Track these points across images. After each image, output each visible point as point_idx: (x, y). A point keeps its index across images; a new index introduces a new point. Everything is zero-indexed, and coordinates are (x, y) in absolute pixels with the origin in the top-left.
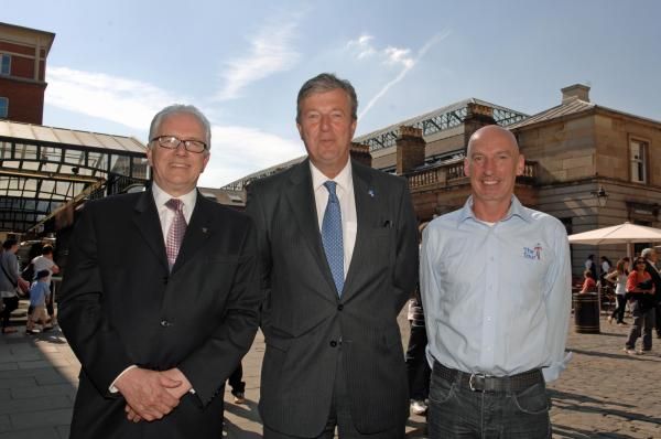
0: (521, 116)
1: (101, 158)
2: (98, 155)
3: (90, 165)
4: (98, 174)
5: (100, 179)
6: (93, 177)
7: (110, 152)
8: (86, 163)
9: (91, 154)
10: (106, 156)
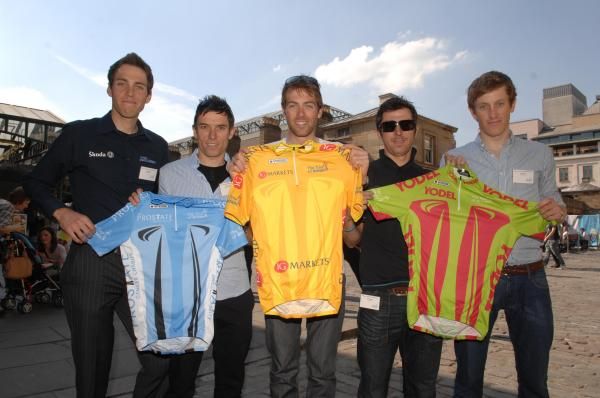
0: (348, 115)
1: (19, 126)
2: (18, 122)
3: (9, 130)
4: (16, 139)
5: (18, 143)
6: (12, 141)
7: (28, 121)
8: (6, 128)
9: (10, 121)
10: (24, 124)
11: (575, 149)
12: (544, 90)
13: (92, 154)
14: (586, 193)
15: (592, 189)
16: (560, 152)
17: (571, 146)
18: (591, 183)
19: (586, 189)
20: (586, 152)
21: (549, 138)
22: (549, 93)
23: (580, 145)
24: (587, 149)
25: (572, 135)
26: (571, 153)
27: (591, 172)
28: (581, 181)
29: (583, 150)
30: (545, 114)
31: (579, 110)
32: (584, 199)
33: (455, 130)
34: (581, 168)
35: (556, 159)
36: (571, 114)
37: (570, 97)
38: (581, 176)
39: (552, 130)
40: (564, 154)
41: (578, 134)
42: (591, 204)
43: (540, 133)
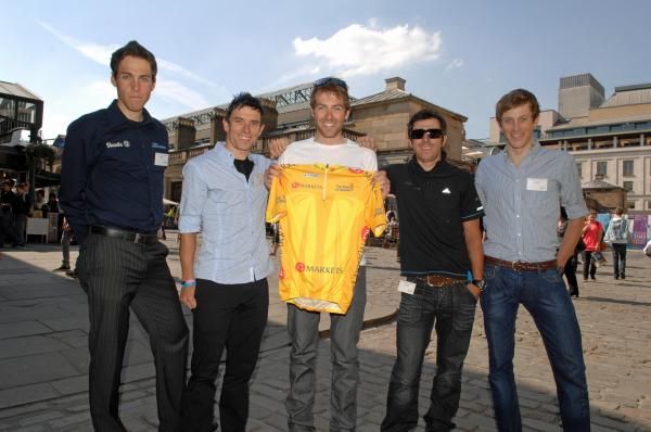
11: (590, 143)
12: (562, 79)
13: (109, 145)
14: (598, 190)
15: (606, 186)
16: (575, 146)
17: (585, 140)
18: (605, 180)
19: (599, 186)
20: (602, 147)
21: (564, 131)
22: (565, 83)
23: (595, 139)
24: (602, 143)
25: (587, 129)
26: (585, 148)
27: (605, 168)
28: (594, 178)
29: (598, 144)
30: (560, 104)
31: (596, 102)
32: (596, 196)
33: (466, 119)
34: (595, 164)
35: (571, 153)
36: (588, 106)
37: (587, 87)
38: (595, 172)
39: (567, 122)
40: (578, 149)
41: (594, 127)
42: (603, 203)
43: (555, 125)
